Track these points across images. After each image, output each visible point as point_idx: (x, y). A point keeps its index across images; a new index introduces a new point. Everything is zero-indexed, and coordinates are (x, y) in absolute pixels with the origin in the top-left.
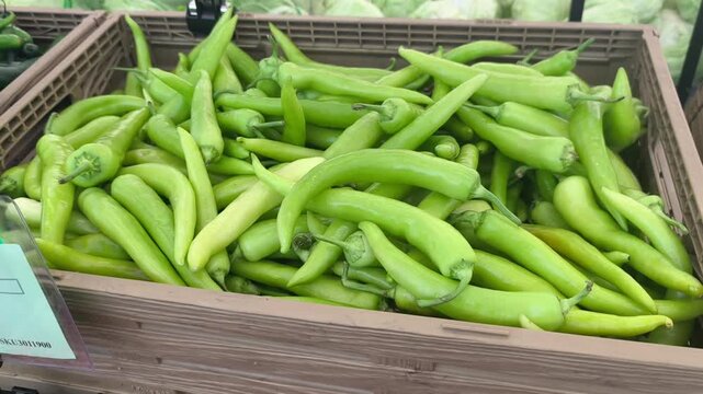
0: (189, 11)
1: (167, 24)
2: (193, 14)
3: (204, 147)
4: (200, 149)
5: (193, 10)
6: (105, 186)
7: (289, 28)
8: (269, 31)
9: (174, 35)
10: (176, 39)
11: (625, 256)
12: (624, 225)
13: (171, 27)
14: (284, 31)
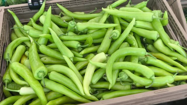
0: (29, 4)
1: (21, 8)
2: (30, 4)
3: (70, 58)
4: (69, 58)
5: (30, 3)
6: (47, 77)
7: (62, 3)
8: (56, 5)
9: (23, 11)
10: (24, 12)
11: (176, 58)
12: (172, 50)
13: (22, 9)
14: (61, 5)
